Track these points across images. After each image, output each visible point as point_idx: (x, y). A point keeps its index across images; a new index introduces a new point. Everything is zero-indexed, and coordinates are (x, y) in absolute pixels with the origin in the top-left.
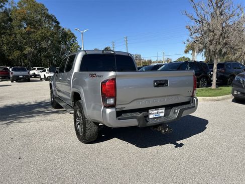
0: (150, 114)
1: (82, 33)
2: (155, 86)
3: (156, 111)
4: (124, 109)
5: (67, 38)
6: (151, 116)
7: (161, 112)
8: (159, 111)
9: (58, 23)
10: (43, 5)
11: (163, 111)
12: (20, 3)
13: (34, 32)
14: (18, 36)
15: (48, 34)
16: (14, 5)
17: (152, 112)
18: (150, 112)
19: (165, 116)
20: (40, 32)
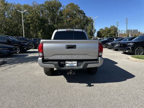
0: (67, 63)
1: (94, 19)
2: (67, 48)
3: (71, 63)
4: (49, 59)
5: (88, 22)
6: (67, 65)
7: (75, 64)
8: (73, 63)
9: (85, 14)
10: (77, 5)
11: (76, 63)
12: (67, 6)
13: (72, 21)
14: (65, 23)
15: (79, 21)
16: (64, 7)
17: (68, 63)
18: (67, 62)
19: (77, 66)
20: (74, 20)
